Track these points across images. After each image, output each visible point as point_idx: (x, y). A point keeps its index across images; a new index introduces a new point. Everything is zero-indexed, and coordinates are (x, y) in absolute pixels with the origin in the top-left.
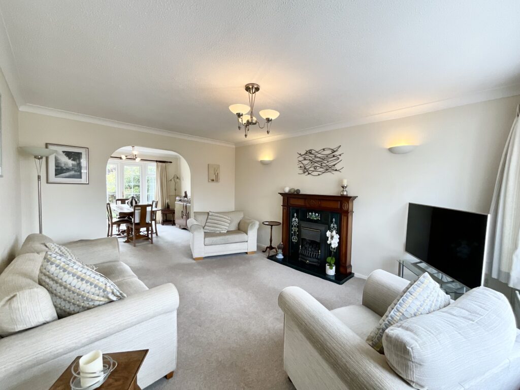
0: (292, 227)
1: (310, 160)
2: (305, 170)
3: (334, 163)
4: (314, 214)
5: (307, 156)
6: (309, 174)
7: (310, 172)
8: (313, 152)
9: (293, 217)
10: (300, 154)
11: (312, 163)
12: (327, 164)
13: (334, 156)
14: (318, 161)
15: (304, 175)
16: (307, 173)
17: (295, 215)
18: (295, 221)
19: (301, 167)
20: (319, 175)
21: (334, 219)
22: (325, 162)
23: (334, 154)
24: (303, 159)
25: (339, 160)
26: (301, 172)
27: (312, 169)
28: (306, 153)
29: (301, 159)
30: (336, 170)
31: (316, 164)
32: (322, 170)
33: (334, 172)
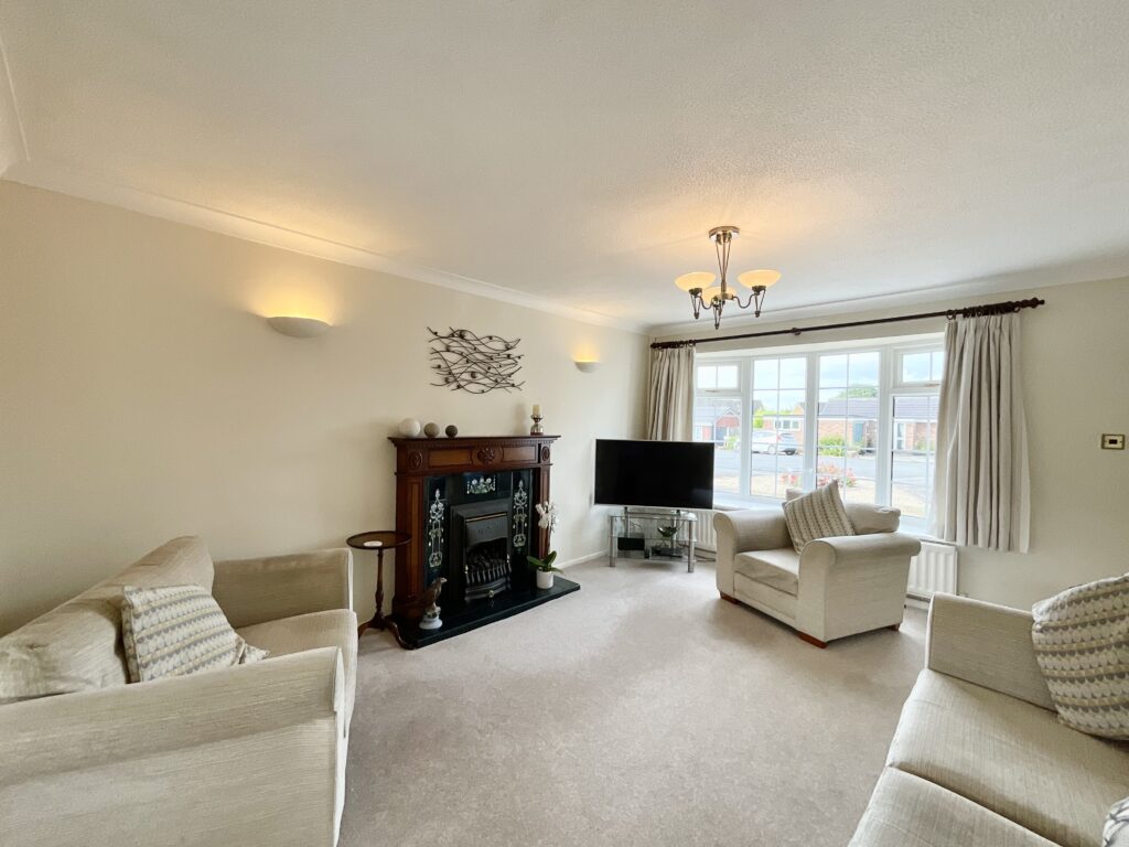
0: (430, 528)
1: (461, 354)
2: (450, 378)
3: (511, 371)
4: (482, 480)
5: (454, 344)
6: (459, 387)
7: (462, 383)
8: (468, 336)
9: (433, 499)
10: (436, 333)
11: (468, 362)
12: (500, 370)
13: (509, 356)
14: (482, 362)
15: (446, 389)
16: (454, 386)
17: (437, 494)
18: (437, 510)
19: (439, 367)
20: (483, 392)
21: (521, 483)
22: (495, 365)
23: (508, 352)
24: (443, 348)
25: (518, 367)
26: (439, 380)
27: (466, 376)
28: (453, 335)
29: (439, 346)
30: (513, 385)
31: (475, 368)
32: (486, 381)
33: (510, 389)
